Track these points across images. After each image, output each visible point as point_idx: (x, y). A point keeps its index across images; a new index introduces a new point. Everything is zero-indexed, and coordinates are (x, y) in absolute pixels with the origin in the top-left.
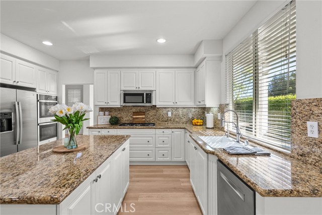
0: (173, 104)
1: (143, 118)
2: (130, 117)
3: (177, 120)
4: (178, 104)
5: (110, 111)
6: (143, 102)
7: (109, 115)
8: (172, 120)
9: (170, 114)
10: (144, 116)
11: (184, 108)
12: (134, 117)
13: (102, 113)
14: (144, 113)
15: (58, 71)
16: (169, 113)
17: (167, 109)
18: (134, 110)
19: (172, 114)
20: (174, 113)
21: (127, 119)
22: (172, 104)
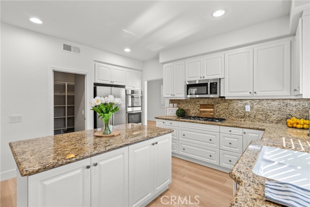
0: (250, 95)
1: (211, 112)
2: (197, 110)
3: (260, 117)
4: (259, 94)
5: (179, 104)
6: (207, 94)
7: (178, 107)
8: (252, 116)
9: (248, 108)
10: (212, 110)
11: (273, 100)
12: (202, 110)
13: (171, 105)
14: (212, 106)
15: (142, 71)
16: (246, 106)
17: (244, 102)
18: (202, 102)
19: (252, 108)
20: (255, 107)
21: (194, 111)
22: (248, 94)
